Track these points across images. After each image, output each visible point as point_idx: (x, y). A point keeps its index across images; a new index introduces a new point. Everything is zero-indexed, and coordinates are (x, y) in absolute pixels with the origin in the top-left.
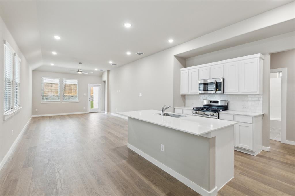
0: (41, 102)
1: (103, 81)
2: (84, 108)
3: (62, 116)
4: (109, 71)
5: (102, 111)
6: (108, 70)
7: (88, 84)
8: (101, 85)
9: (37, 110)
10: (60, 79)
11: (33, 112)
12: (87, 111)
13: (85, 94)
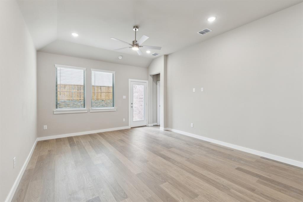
0: (54, 111)
1: (151, 75)
2: (124, 120)
3: (91, 135)
4: (166, 56)
5: (149, 125)
6: (165, 54)
7: (130, 80)
8: (147, 81)
9: (45, 127)
10: (85, 69)
11: (39, 131)
12: (128, 125)
13: (124, 97)
